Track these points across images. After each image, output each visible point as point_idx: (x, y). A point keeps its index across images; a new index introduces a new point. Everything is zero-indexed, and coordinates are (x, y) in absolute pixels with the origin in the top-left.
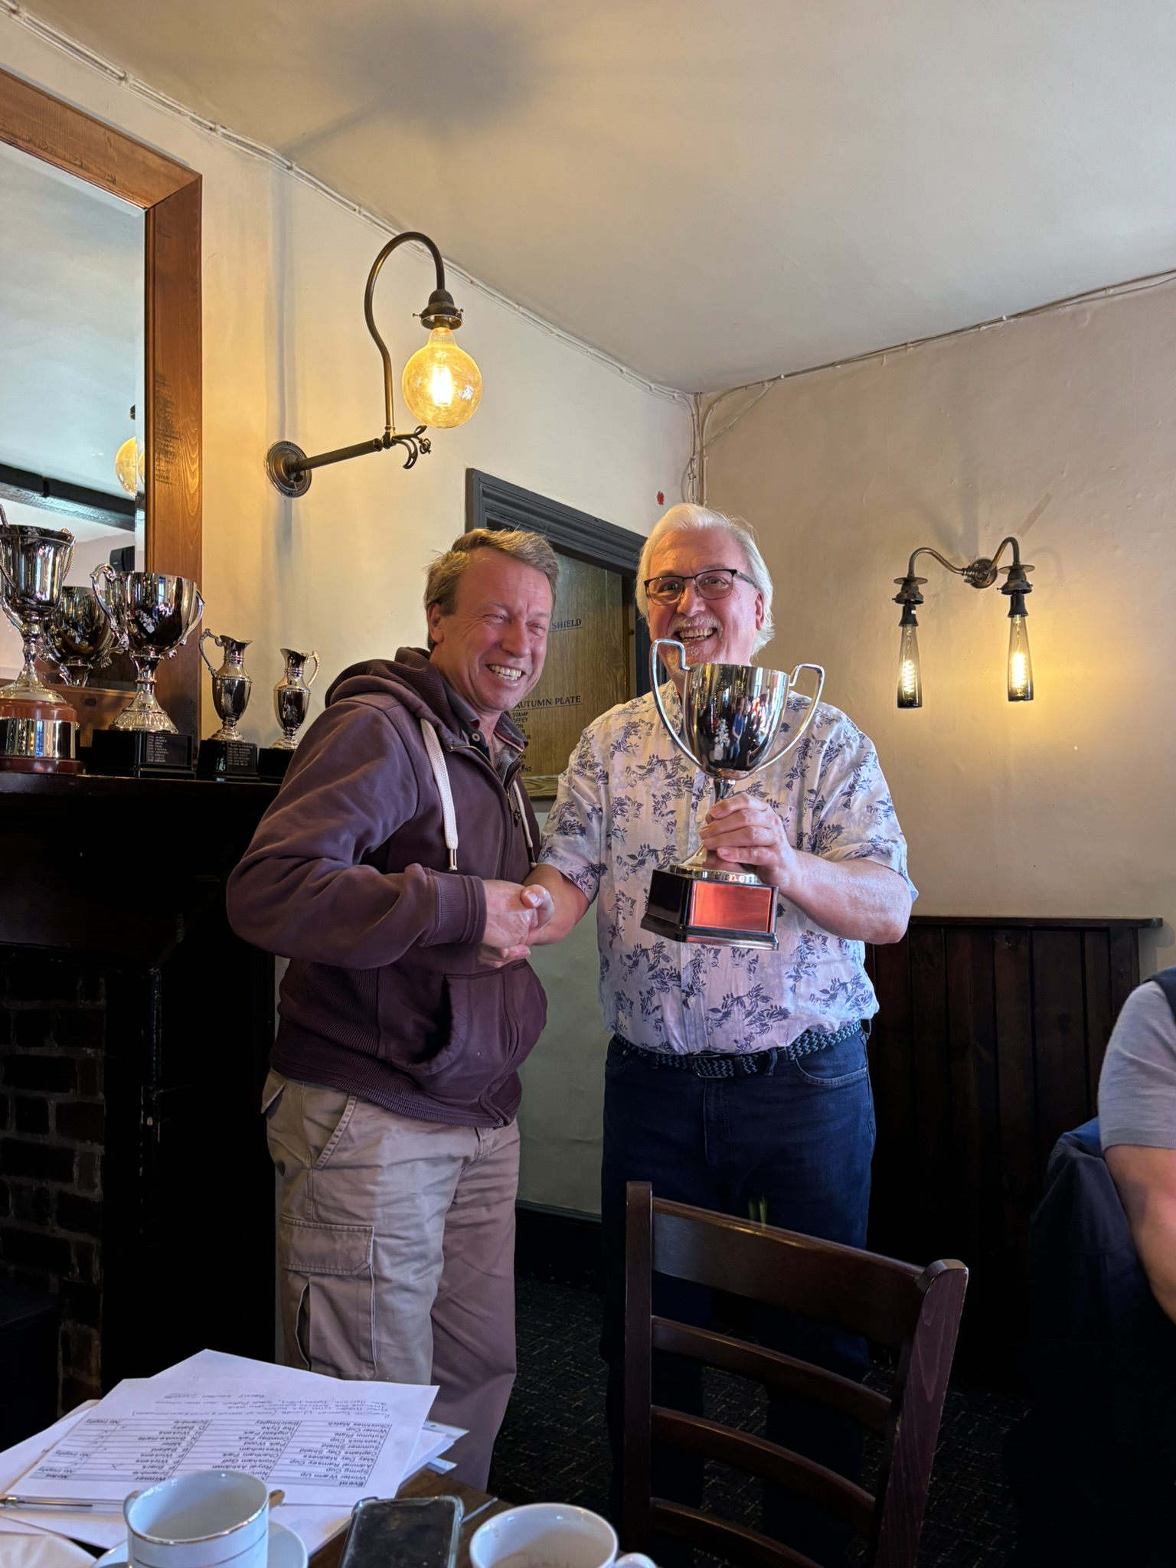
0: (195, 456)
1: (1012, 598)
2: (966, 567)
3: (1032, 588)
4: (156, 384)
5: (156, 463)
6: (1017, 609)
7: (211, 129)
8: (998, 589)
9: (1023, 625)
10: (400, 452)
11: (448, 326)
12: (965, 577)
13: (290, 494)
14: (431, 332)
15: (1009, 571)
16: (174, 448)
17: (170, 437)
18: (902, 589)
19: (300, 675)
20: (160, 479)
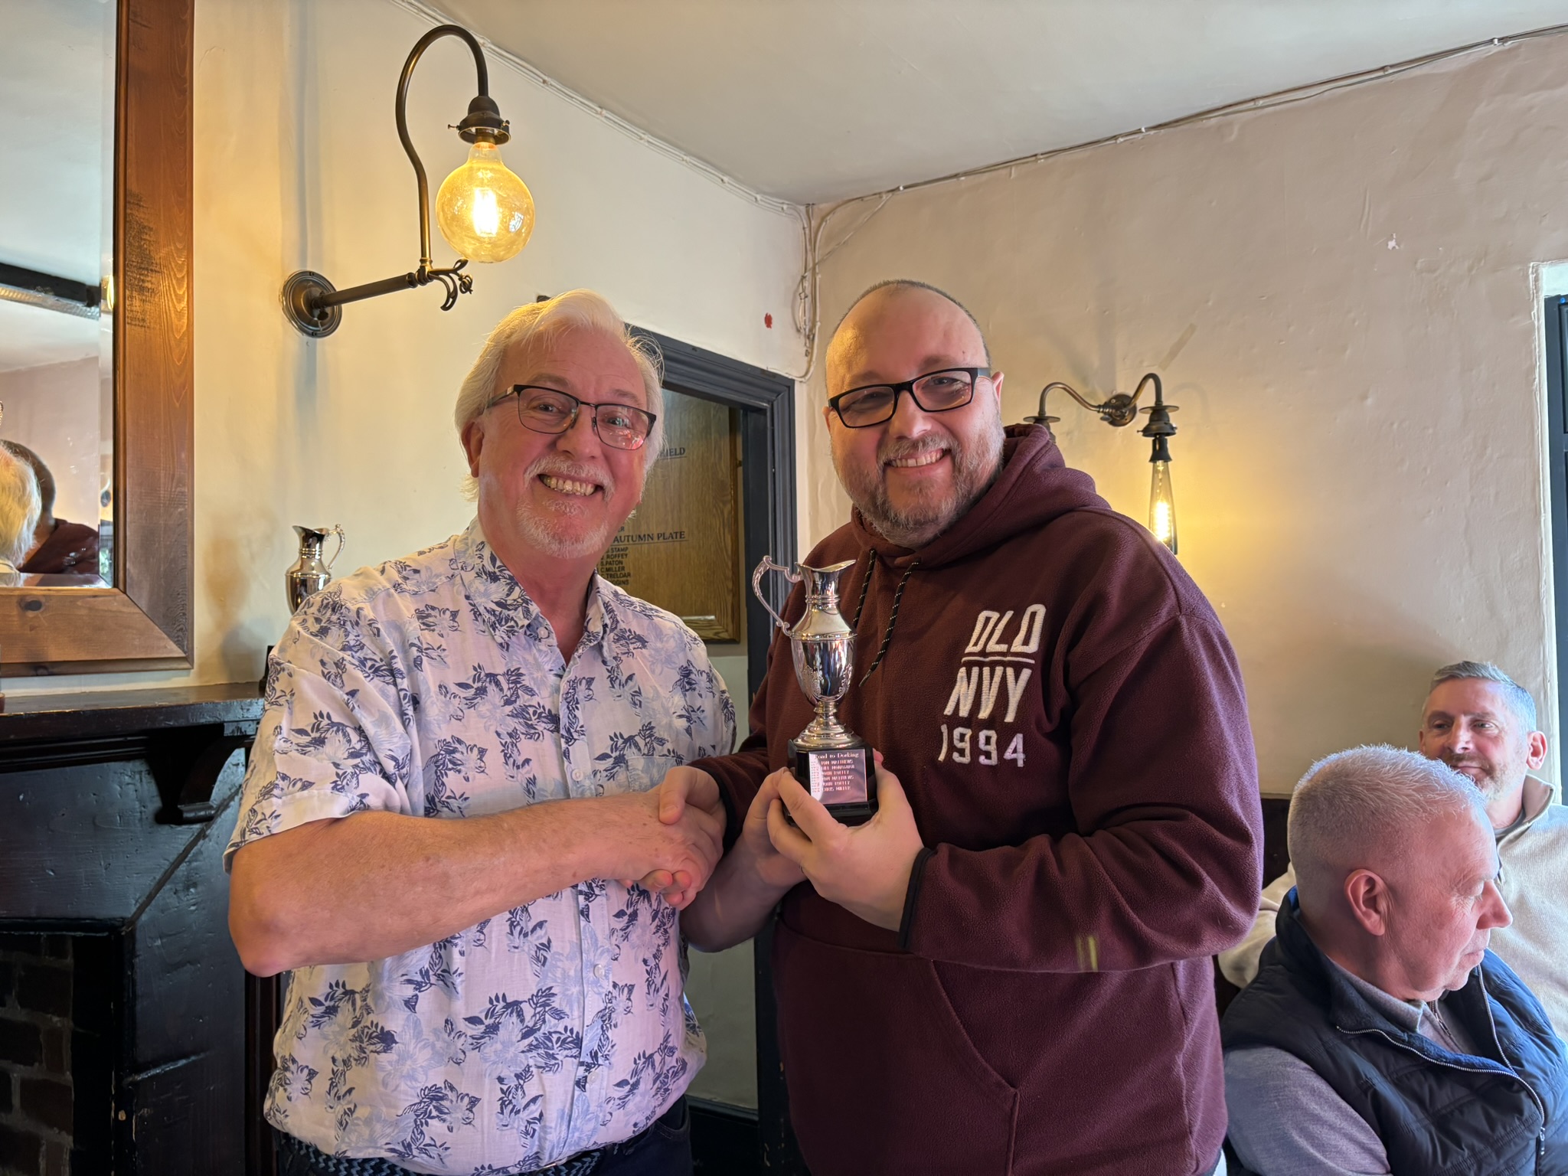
0: (181, 293)
1: (1154, 442)
2: (1102, 403)
3: (1176, 431)
4: (129, 205)
5: (127, 302)
6: (1160, 454)
8: (1137, 430)
9: (1166, 472)
10: (436, 290)
11: (492, 140)
12: (1101, 415)
13: (314, 335)
14: (471, 146)
15: (1150, 412)
16: (152, 283)
17: (147, 269)
19: (317, 557)
20: (134, 323)
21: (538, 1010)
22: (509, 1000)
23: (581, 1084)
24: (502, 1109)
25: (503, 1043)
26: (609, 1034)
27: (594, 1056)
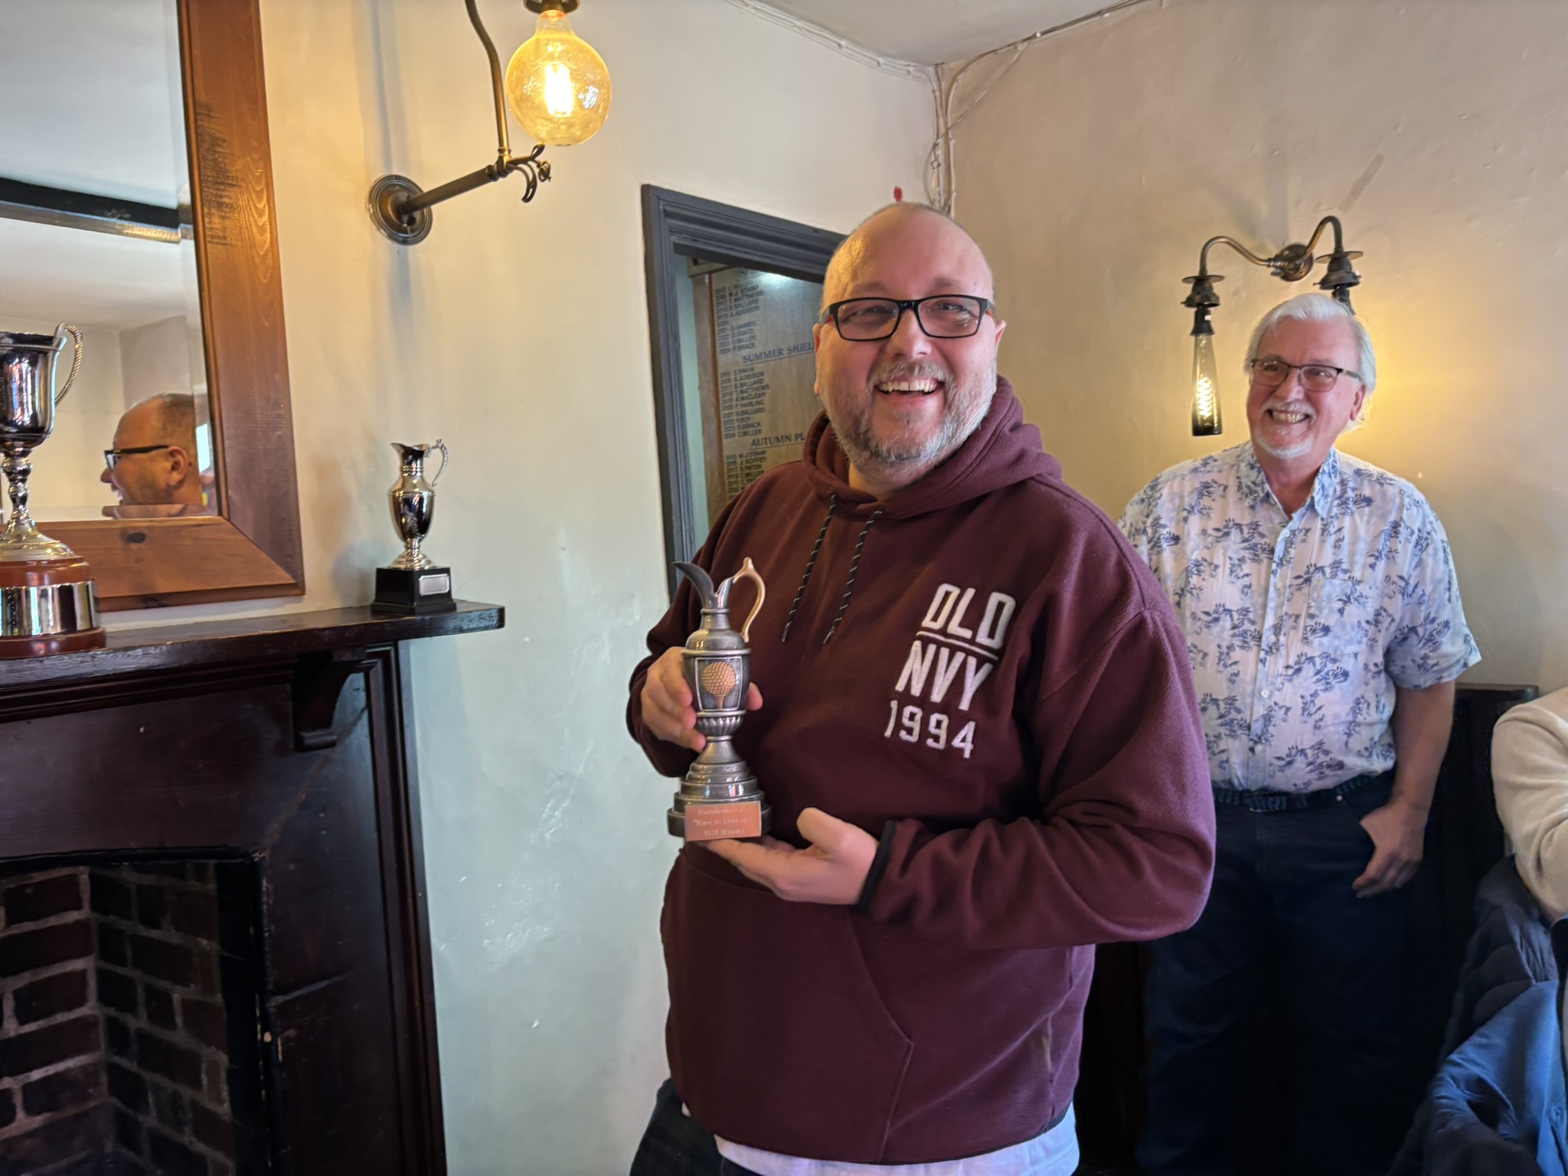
0: (262, 206)
3: (1360, 280)
4: (199, 117)
5: (207, 220)
8: (1315, 284)
10: (516, 181)
11: (560, 7)
12: (1272, 269)
13: (405, 242)
14: (538, 17)
15: (1329, 260)
16: (230, 198)
17: (223, 184)
18: (1194, 289)
19: (419, 474)
20: (215, 241)
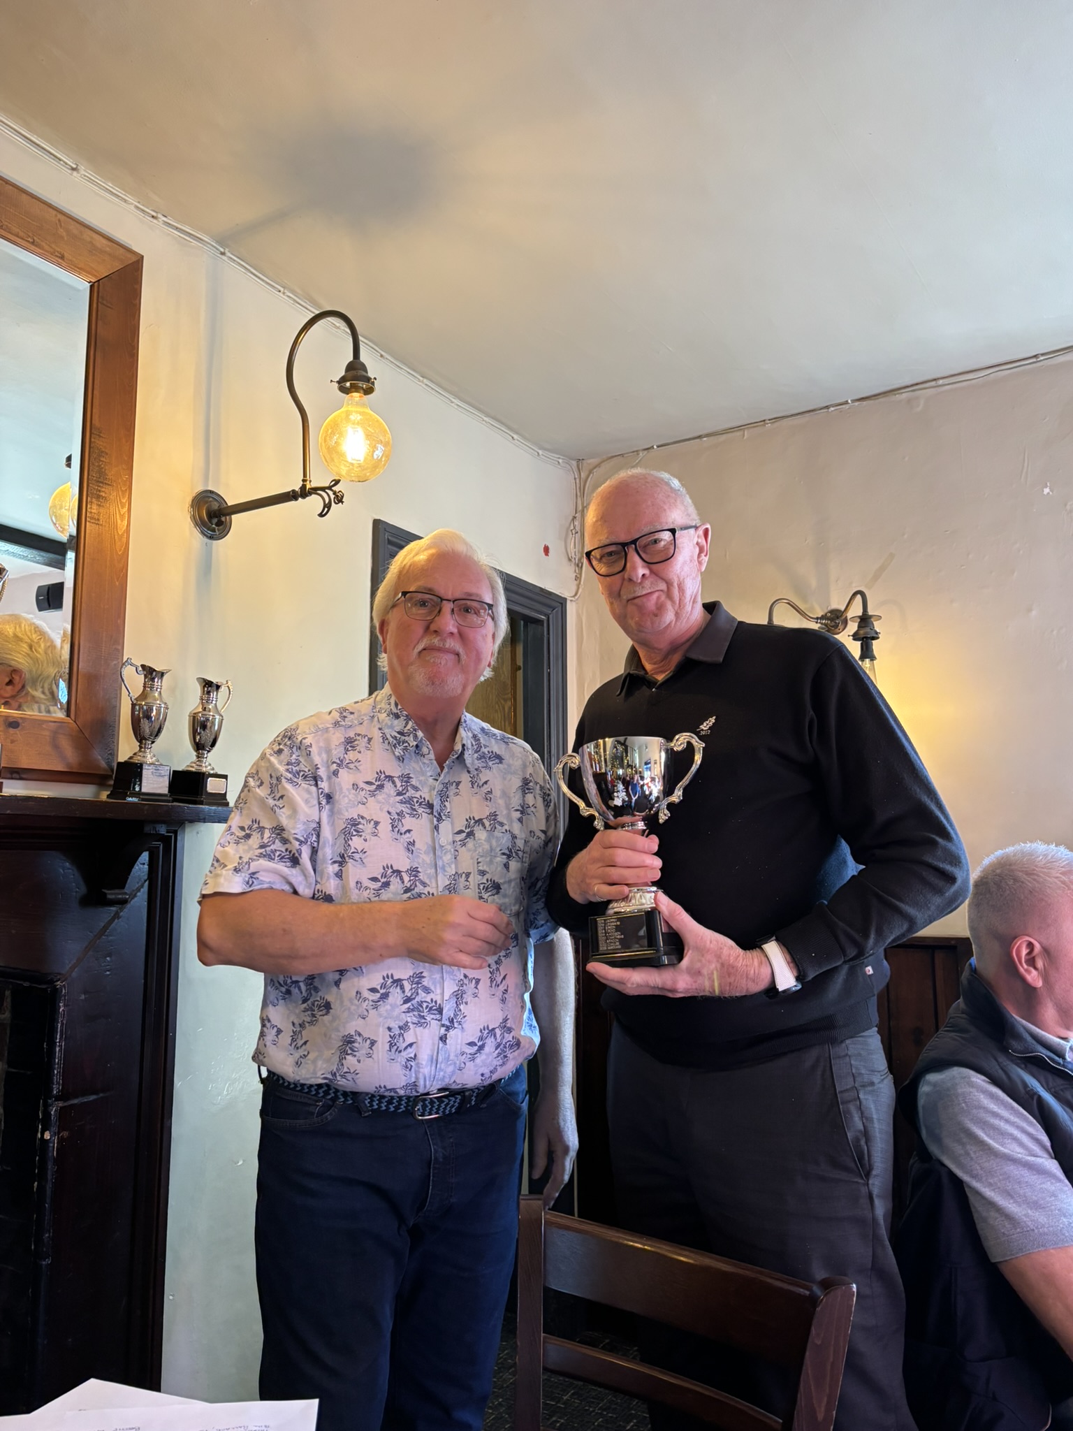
0: (124, 501)
1: (862, 644)
2: (820, 616)
3: (880, 635)
4: (92, 435)
5: (89, 506)
6: (865, 653)
7: (153, 217)
8: (849, 636)
9: (872, 668)
10: (315, 502)
11: (362, 391)
13: (211, 538)
14: (346, 396)
15: (859, 620)
16: (105, 493)
17: (102, 483)
19: (214, 702)
20: (92, 521)
21: (414, 986)
22: (395, 978)
23: (443, 1039)
24: (390, 1048)
25: (391, 1005)
26: (462, 1007)
27: (452, 1021)
